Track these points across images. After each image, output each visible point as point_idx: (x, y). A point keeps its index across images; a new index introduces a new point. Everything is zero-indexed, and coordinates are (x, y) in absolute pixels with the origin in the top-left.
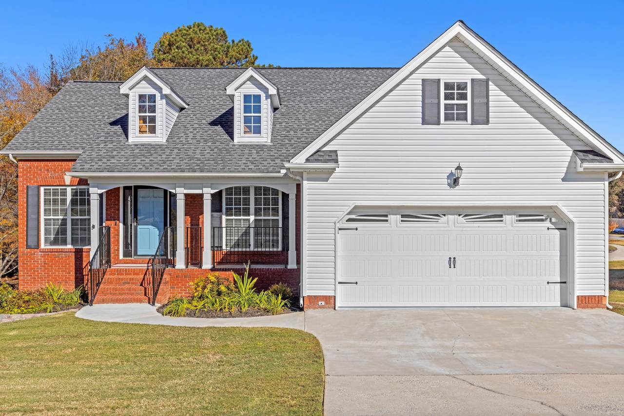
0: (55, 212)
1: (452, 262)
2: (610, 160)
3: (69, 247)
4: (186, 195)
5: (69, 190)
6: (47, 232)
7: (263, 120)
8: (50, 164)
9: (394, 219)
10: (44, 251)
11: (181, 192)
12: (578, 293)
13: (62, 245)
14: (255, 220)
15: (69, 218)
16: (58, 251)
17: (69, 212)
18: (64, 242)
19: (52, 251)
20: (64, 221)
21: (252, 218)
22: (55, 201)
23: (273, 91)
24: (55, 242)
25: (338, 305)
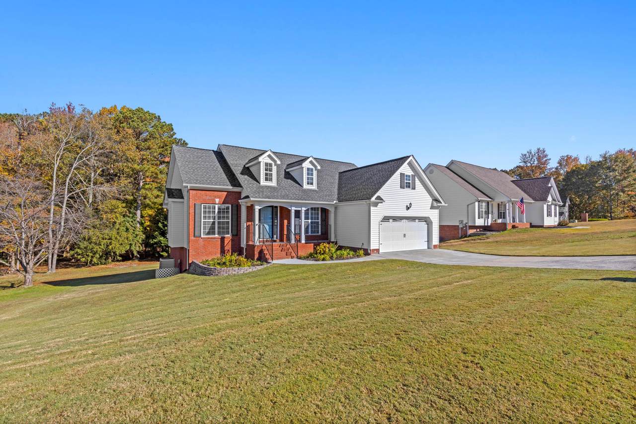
0: (209, 217)
1: (405, 235)
2: (441, 203)
3: (217, 236)
4: (295, 211)
5: (217, 206)
6: (205, 228)
7: (314, 179)
8: (208, 192)
9: (391, 220)
10: (204, 238)
11: (293, 209)
12: (433, 244)
13: (212, 235)
14: (311, 222)
15: (217, 221)
16: (211, 238)
17: (216, 218)
18: (214, 233)
19: (208, 238)
20: (214, 223)
21: (310, 221)
22: (209, 212)
23: (319, 168)
24: (209, 233)
25: (380, 252)
